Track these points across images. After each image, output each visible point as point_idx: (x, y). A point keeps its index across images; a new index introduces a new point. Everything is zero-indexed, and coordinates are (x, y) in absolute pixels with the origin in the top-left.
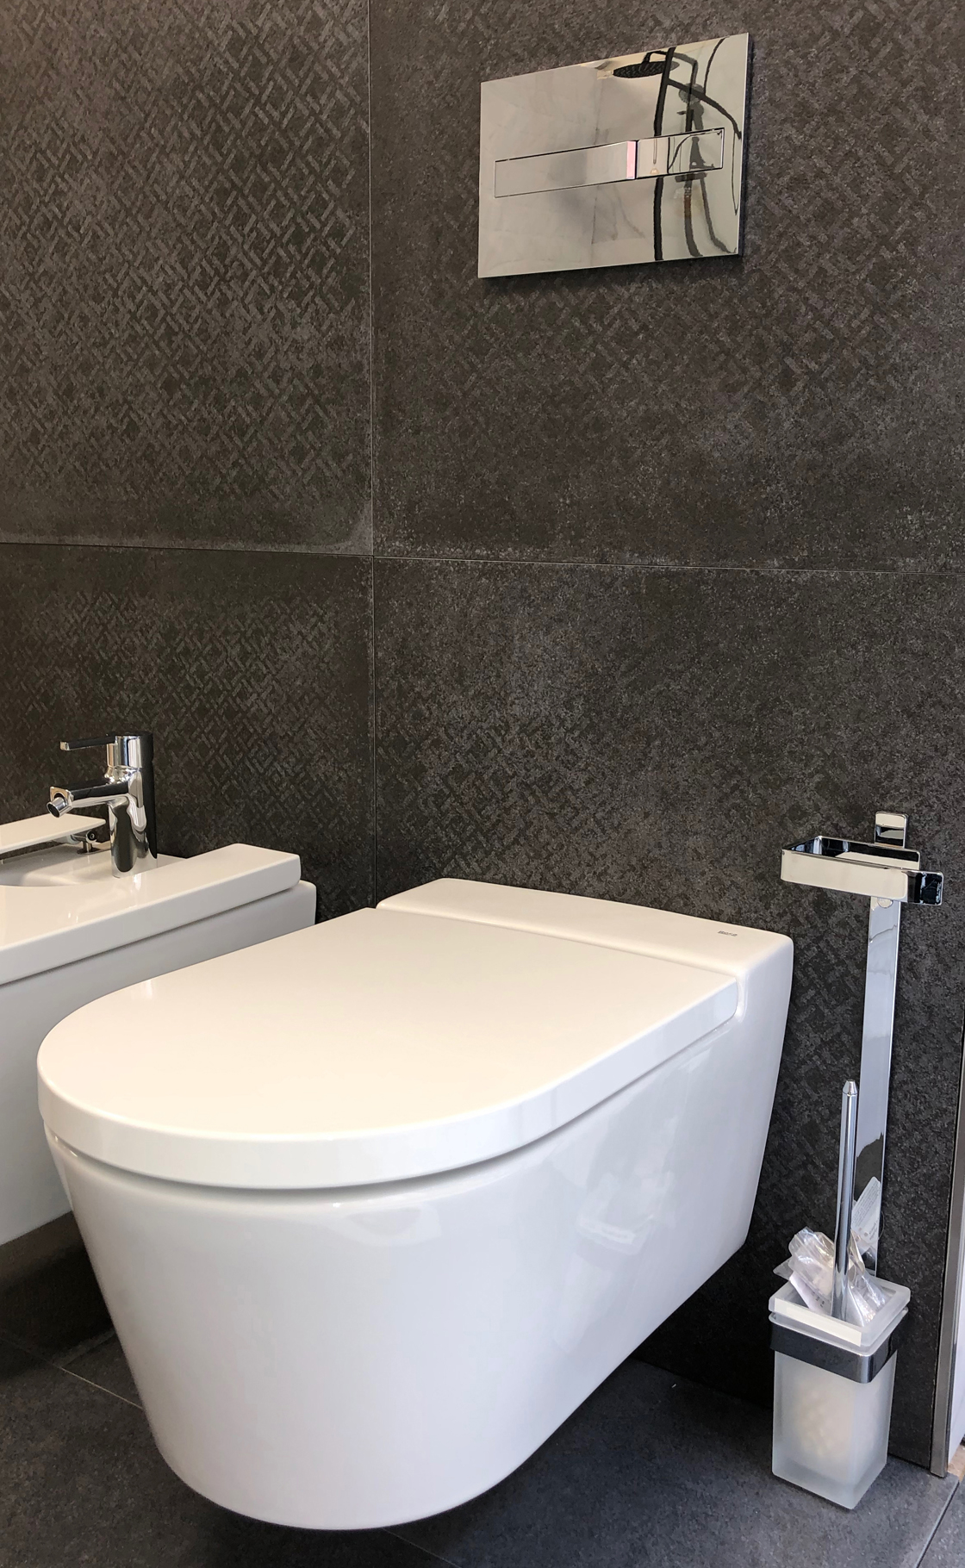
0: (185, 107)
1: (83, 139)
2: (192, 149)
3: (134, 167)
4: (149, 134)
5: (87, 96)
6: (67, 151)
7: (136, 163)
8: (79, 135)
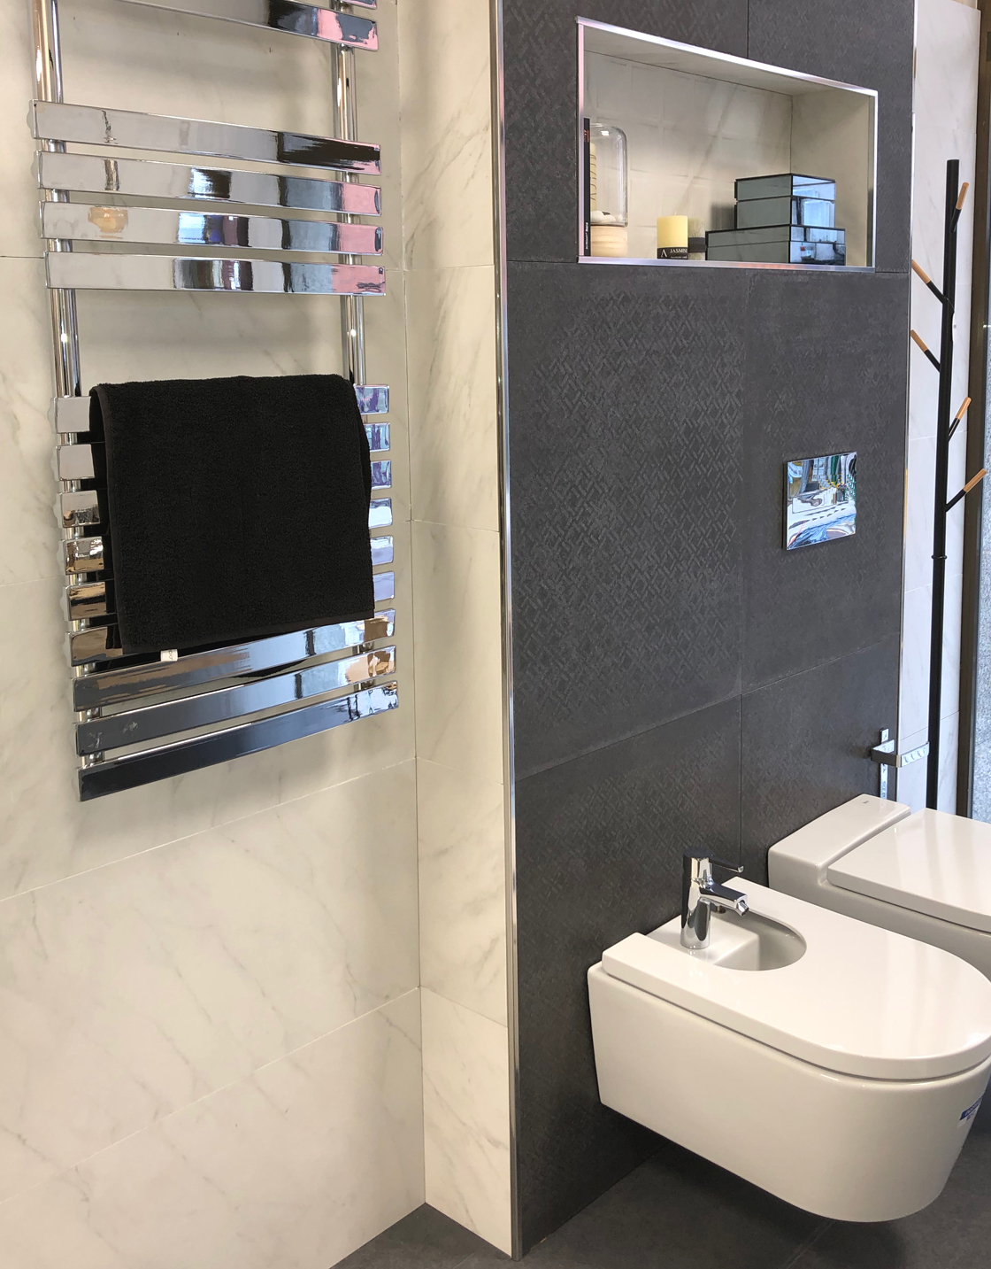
0: (662, 463)
1: (603, 479)
2: (664, 487)
3: (633, 497)
4: (642, 478)
5: (607, 452)
6: (593, 486)
7: (634, 495)
8: (600, 477)
